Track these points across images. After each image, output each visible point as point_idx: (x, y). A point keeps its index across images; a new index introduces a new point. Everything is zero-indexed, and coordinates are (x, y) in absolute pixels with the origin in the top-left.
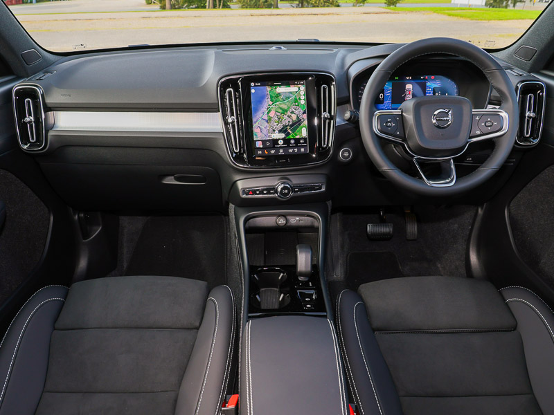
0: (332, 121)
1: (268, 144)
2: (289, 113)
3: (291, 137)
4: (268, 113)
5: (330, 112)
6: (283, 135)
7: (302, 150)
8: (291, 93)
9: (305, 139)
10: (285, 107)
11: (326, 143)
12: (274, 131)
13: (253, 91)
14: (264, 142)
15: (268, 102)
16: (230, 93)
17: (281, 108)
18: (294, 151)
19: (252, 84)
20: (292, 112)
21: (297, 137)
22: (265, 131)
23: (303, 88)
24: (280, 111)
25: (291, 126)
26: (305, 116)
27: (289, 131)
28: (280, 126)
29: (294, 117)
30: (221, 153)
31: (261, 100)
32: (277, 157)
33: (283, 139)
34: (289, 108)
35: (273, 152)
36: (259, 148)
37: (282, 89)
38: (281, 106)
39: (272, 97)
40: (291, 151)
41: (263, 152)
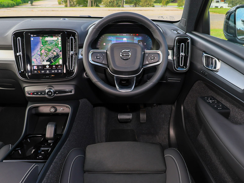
1: (40, 67)
2: (52, 51)
3: (53, 64)
4: (41, 51)
6: (49, 63)
7: (60, 71)
8: (53, 40)
9: (61, 65)
10: (50, 48)
11: (73, 68)
12: (44, 60)
13: (32, 39)
14: (38, 66)
15: (40, 45)
16: (19, 39)
17: (48, 49)
18: (55, 71)
19: (32, 35)
20: (54, 51)
21: (57, 64)
22: (38, 61)
23: (60, 38)
24: (47, 50)
25: (53, 58)
26: (61, 53)
27: (52, 61)
28: (47, 58)
29: (55, 54)
31: (36, 44)
32: (45, 74)
33: (49, 65)
34: (52, 48)
35: (43, 72)
36: (35, 70)
37: (48, 39)
38: (48, 47)
39: (43, 43)
40: (53, 71)
41: (38, 72)
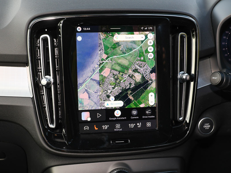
0: (192, 84)
1: (99, 115)
2: (130, 72)
3: (132, 105)
4: (101, 70)
5: (189, 71)
6: (120, 104)
7: (149, 124)
8: (134, 42)
9: (152, 108)
10: (125, 62)
11: (183, 115)
12: (108, 97)
13: (79, 39)
14: (93, 113)
15: (100, 55)
16: (45, 40)
17: (119, 65)
18: (136, 126)
19: (79, 29)
20: (136, 71)
21: (142, 106)
22: (95, 98)
23: (151, 36)
24: (118, 68)
25: (133, 90)
26: (153, 76)
27: (131, 97)
28: (117, 90)
29: (138, 77)
30: (28, 128)
31: (90, 53)
32: (113, 135)
33: (120, 109)
34: (131, 64)
35: (105, 127)
36: (86, 122)
37: (121, 37)
38: (119, 61)
39: (106, 48)
40: (132, 126)
41: (92, 128)
